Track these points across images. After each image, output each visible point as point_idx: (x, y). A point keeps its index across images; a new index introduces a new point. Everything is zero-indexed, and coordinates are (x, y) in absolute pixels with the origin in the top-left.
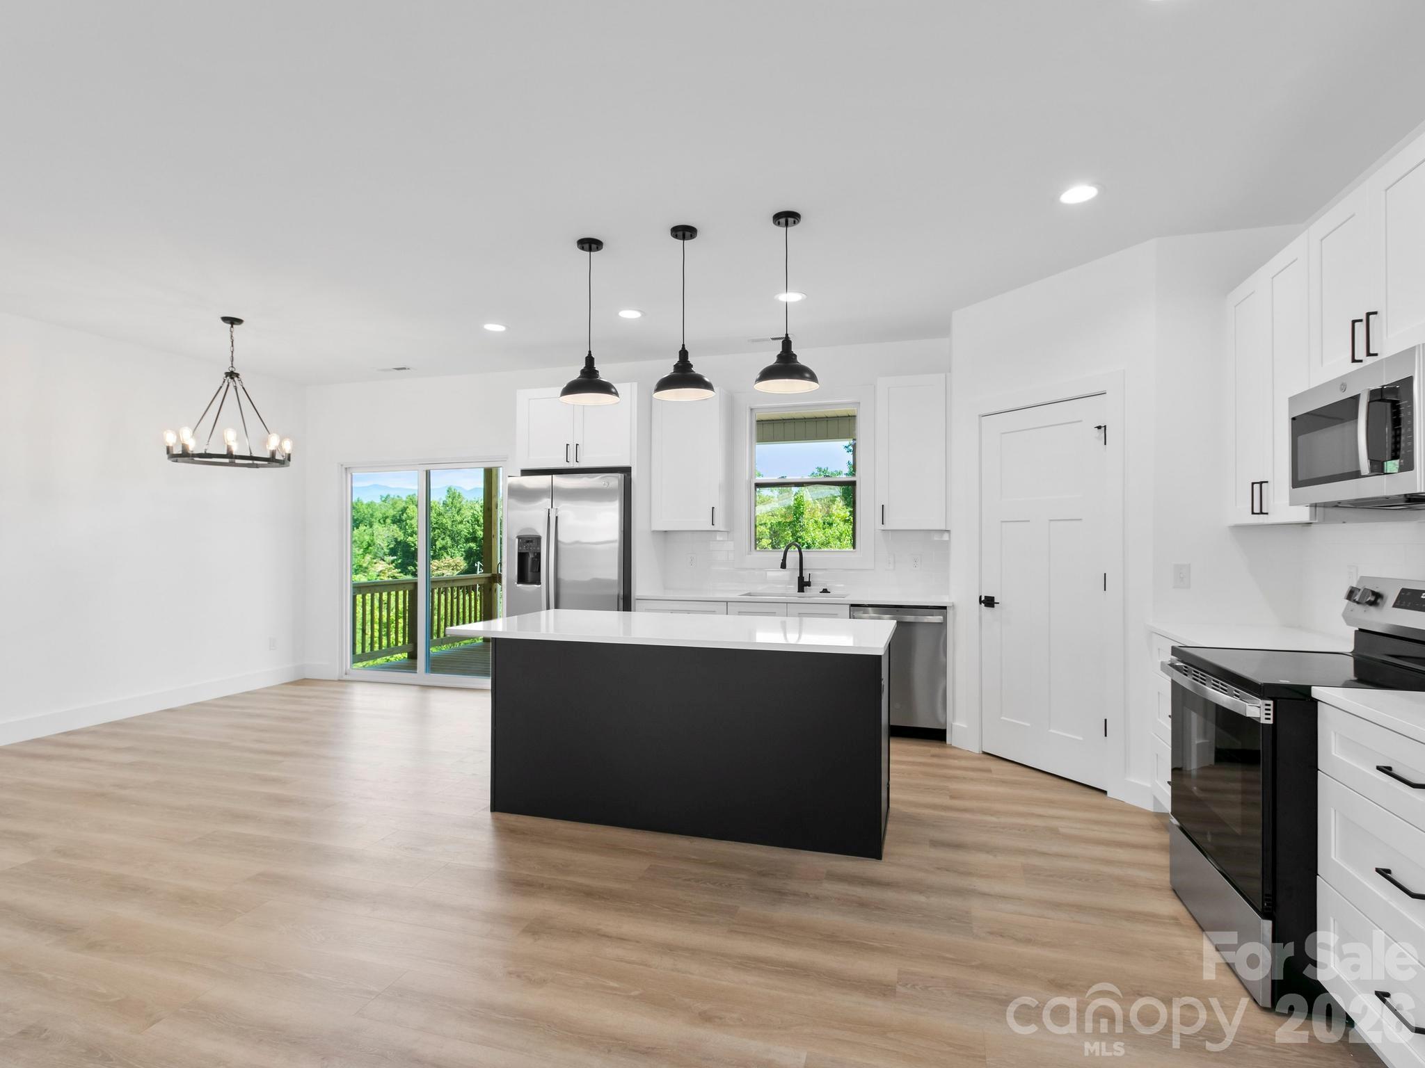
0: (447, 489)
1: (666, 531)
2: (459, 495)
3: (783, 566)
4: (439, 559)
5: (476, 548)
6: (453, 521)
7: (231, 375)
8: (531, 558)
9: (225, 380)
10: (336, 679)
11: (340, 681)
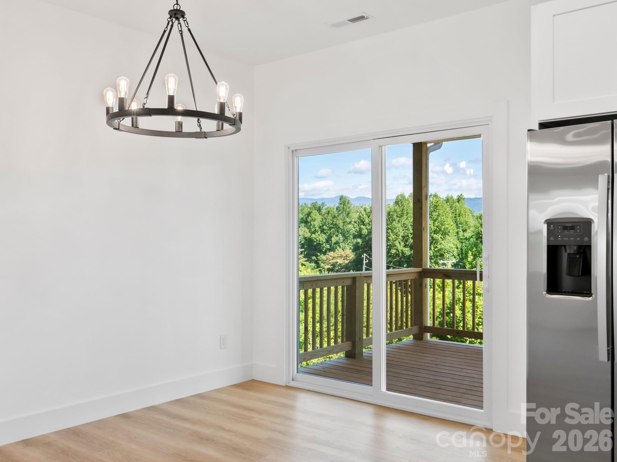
0: (339, 198)
2: (348, 202)
4: (334, 251)
5: (361, 243)
6: (344, 222)
7: (175, 14)
8: (568, 254)
9: (169, 21)
10: (284, 385)
11: (287, 387)
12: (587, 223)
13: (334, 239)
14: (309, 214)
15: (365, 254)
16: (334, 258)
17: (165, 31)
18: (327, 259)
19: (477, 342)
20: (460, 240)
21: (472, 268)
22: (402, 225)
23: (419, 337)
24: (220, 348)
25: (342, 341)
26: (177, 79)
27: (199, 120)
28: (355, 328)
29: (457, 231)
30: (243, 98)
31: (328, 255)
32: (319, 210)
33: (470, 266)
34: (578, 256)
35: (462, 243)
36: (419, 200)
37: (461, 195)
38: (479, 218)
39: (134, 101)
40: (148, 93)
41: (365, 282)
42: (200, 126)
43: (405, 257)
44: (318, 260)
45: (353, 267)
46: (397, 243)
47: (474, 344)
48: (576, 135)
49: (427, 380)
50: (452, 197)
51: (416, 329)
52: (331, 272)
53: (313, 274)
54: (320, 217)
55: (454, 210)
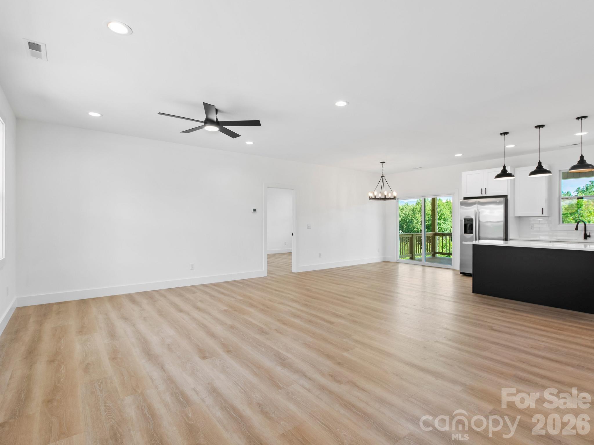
1: (520, 217)
3: (577, 229)
8: (468, 226)
11: (396, 262)
12: (472, 220)
51: (433, 253)
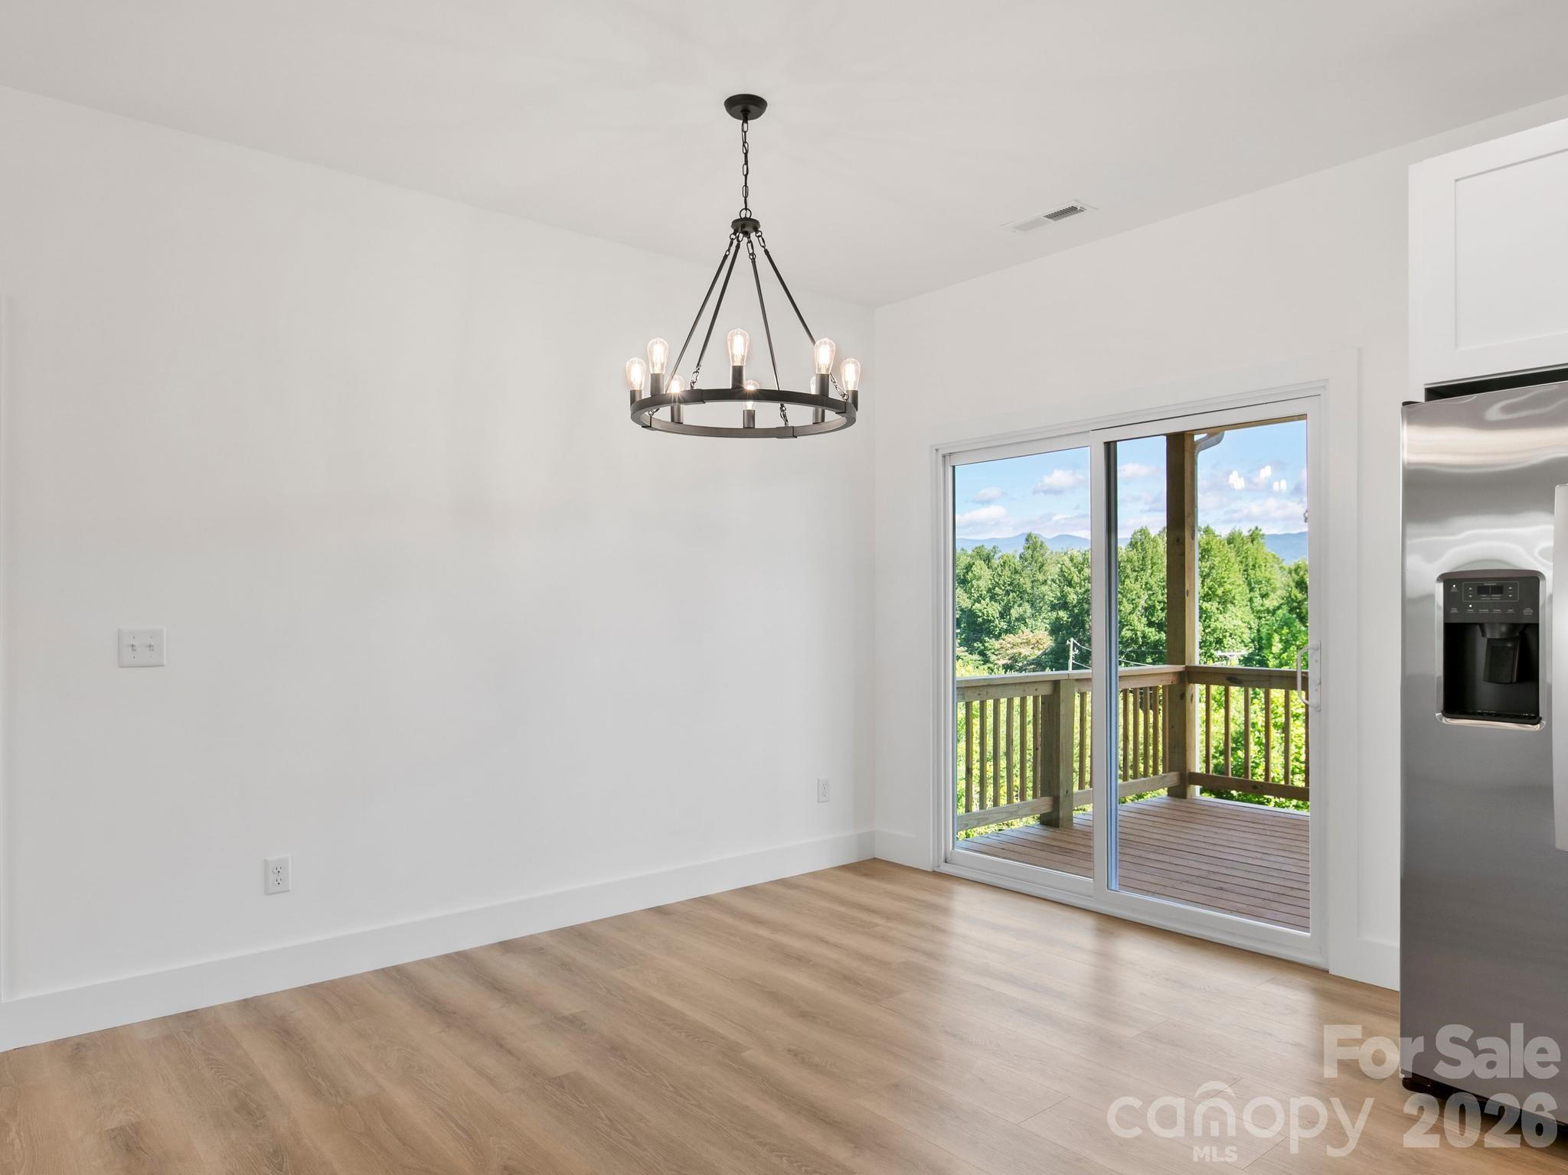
0: (1025, 537)
2: (1041, 546)
4: (1015, 634)
5: (1065, 619)
6: (1033, 582)
7: (743, 226)
8: (1489, 640)
9: (732, 239)
10: (930, 870)
11: (936, 874)
13: (1015, 613)
14: (969, 568)
15: (1072, 639)
16: (1014, 645)
17: (726, 257)
18: (1002, 648)
19: (1291, 806)
20: (1255, 614)
21: (1281, 665)
22: (1144, 586)
23: (1178, 792)
24: (819, 802)
25: (1035, 796)
26: (748, 337)
27: (782, 406)
28: (1058, 772)
29: (1249, 596)
30: (859, 365)
31: (1004, 640)
32: (987, 560)
33: (1278, 661)
34: (1509, 645)
35: (1260, 618)
36: (1178, 540)
37: (1257, 528)
38: (1293, 572)
39: (676, 379)
40: (698, 364)
41: (1076, 689)
42: (785, 416)
43: (1148, 643)
44: (986, 648)
45: (1051, 662)
46: (1134, 617)
47: (1284, 807)
48: (1506, 409)
49: (1197, 873)
50: (1240, 534)
51: (1173, 778)
52: (1011, 670)
53: (978, 675)
54: (990, 572)
55: (1244, 557)
